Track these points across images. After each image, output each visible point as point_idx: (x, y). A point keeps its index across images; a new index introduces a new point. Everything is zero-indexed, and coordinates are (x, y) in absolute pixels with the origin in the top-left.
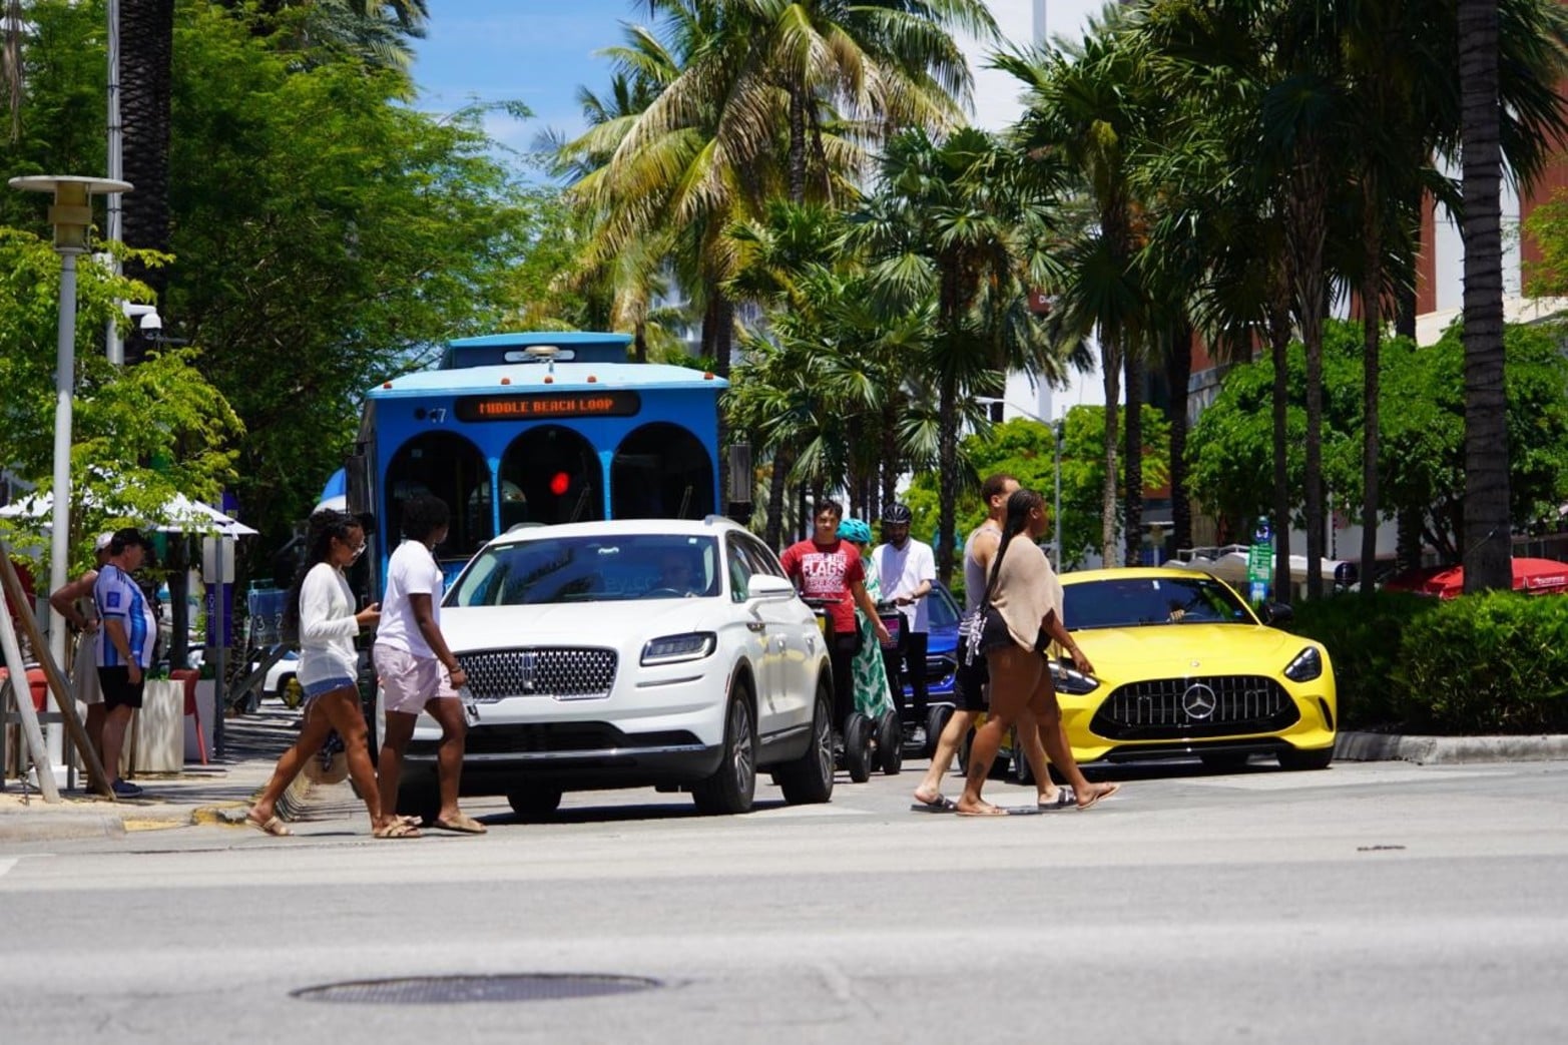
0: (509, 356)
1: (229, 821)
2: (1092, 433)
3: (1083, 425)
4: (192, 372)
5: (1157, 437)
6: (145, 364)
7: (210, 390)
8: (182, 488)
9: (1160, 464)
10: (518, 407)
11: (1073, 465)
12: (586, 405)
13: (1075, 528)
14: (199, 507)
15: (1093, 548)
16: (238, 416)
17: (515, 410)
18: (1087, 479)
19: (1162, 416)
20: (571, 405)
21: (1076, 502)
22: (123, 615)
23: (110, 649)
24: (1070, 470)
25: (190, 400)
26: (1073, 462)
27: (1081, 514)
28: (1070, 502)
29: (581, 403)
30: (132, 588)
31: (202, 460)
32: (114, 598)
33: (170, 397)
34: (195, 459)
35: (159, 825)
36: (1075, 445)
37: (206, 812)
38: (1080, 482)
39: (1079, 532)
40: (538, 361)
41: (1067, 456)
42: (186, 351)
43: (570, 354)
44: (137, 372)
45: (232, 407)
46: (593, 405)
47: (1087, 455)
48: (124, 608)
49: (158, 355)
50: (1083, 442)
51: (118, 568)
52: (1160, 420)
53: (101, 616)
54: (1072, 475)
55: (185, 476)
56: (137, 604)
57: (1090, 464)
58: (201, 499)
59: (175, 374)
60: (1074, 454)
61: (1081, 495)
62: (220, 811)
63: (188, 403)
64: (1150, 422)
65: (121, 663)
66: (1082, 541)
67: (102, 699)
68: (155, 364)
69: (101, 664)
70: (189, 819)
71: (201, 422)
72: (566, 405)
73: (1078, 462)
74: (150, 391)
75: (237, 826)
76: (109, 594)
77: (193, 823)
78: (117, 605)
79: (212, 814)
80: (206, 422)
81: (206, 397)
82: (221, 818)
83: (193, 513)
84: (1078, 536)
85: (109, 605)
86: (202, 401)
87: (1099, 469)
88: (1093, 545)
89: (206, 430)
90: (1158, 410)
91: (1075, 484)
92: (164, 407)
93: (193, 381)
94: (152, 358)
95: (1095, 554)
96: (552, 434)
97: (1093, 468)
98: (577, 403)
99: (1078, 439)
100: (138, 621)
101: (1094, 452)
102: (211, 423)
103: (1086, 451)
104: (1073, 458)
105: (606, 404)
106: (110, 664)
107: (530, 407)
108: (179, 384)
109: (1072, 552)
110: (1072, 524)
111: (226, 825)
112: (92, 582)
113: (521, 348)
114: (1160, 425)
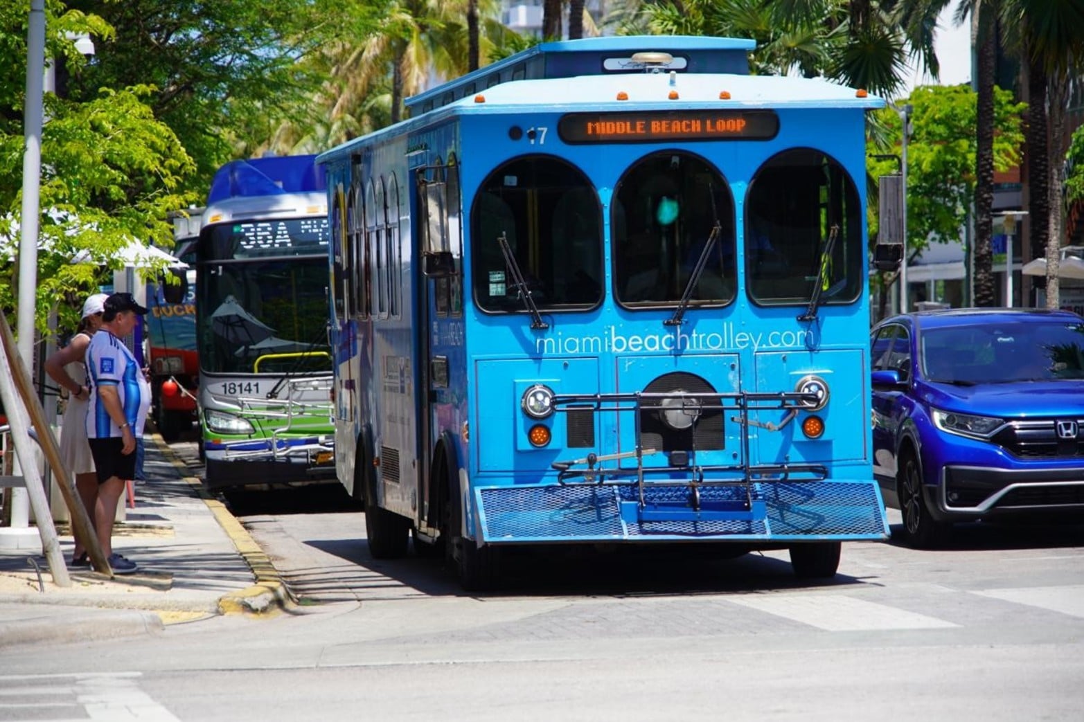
0: (610, 64)
1: (255, 611)
2: (937, 117)
3: (927, 107)
4: (146, 109)
5: (1005, 120)
6: (98, 101)
7: (162, 128)
8: (134, 232)
9: (1010, 148)
10: (633, 127)
11: (919, 149)
12: (714, 125)
13: (920, 215)
14: (153, 251)
15: (938, 237)
16: (189, 154)
17: (629, 131)
18: (932, 163)
19: (1011, 98)
20: (696, 126)
21: (920, 187)
22: (117, 382)
23: (104, 417)
24: (915, 155)
25: (144, 139)
26: (918, 145)
27: (926, 201)
28: (916, 187)
29: (708, 122)
30: (125, 353)
31: (156, 202)
32: (108, 364)
33: (119, 134)
34: (150, 201)
35: (184, 616)
36: (920, 128)
37: (232, 602)
38: (926, 167)
39: (924, 219)
40: (650, 71)
41: (911, 138)
42: (141, 88)
43: (681, 63)
44: (90, 109)
45: (182, 145)
46: (722, 126)
47: (931, 138)
48: (118, 374)
49: (112, 92)
50: (927, 125)
51: (110, 333)
52: (1010, 102)
53: (93, 383)
54: (917, 160)
55: (138, 218)
56: (131, 370)
57: (936, 148)
58: (151, 241)
59: (127, 111)
60: (917, 137)
61: (926, 180)
62: (246, 600)
63: (143, 142)
64: (999, 103)
65: (114, 434)
66: (926, 228)
67: (93, 469)
68: (107, 101)
69: (93, 435)
70: (214, 608)
71: (157, 163)
72: (689, 126)
73: (923, 145)
74: (96, 128)
75: (262, 615)
76: (102, 360)
77: (218, 613)
78: (111, 371)
79: (238, 604)
80: (162, 163)
81: (158, 135)
82: (247, 607)
83: (151, 259)
84: (923, 224)
85: (102, 371)
86: (154, 138)
87: (946, 153)
88: (938, 232)
89: (164, 172)
90: (1007, 92)
91: (920, 168)
92: (117, 147)
93: (144, 118)
94: (106, 95)
95: (940, 242)
96: (675, 159)
97: (939, 152)
98: (703, 125)
99: (922, 122)
100: (133, 388)
101: (940, 135)
102: (167, 163)
103: (929, 133)
104: (918, 141)
105: (738, 125)
106: (103, 436)
107: (647, 127)
108: (132, 121)
109: (916, 240)
110: (916, 210)
111: (252, 615)
112: (84, 347)
113: (627, 53)
114: (1009, 108)
